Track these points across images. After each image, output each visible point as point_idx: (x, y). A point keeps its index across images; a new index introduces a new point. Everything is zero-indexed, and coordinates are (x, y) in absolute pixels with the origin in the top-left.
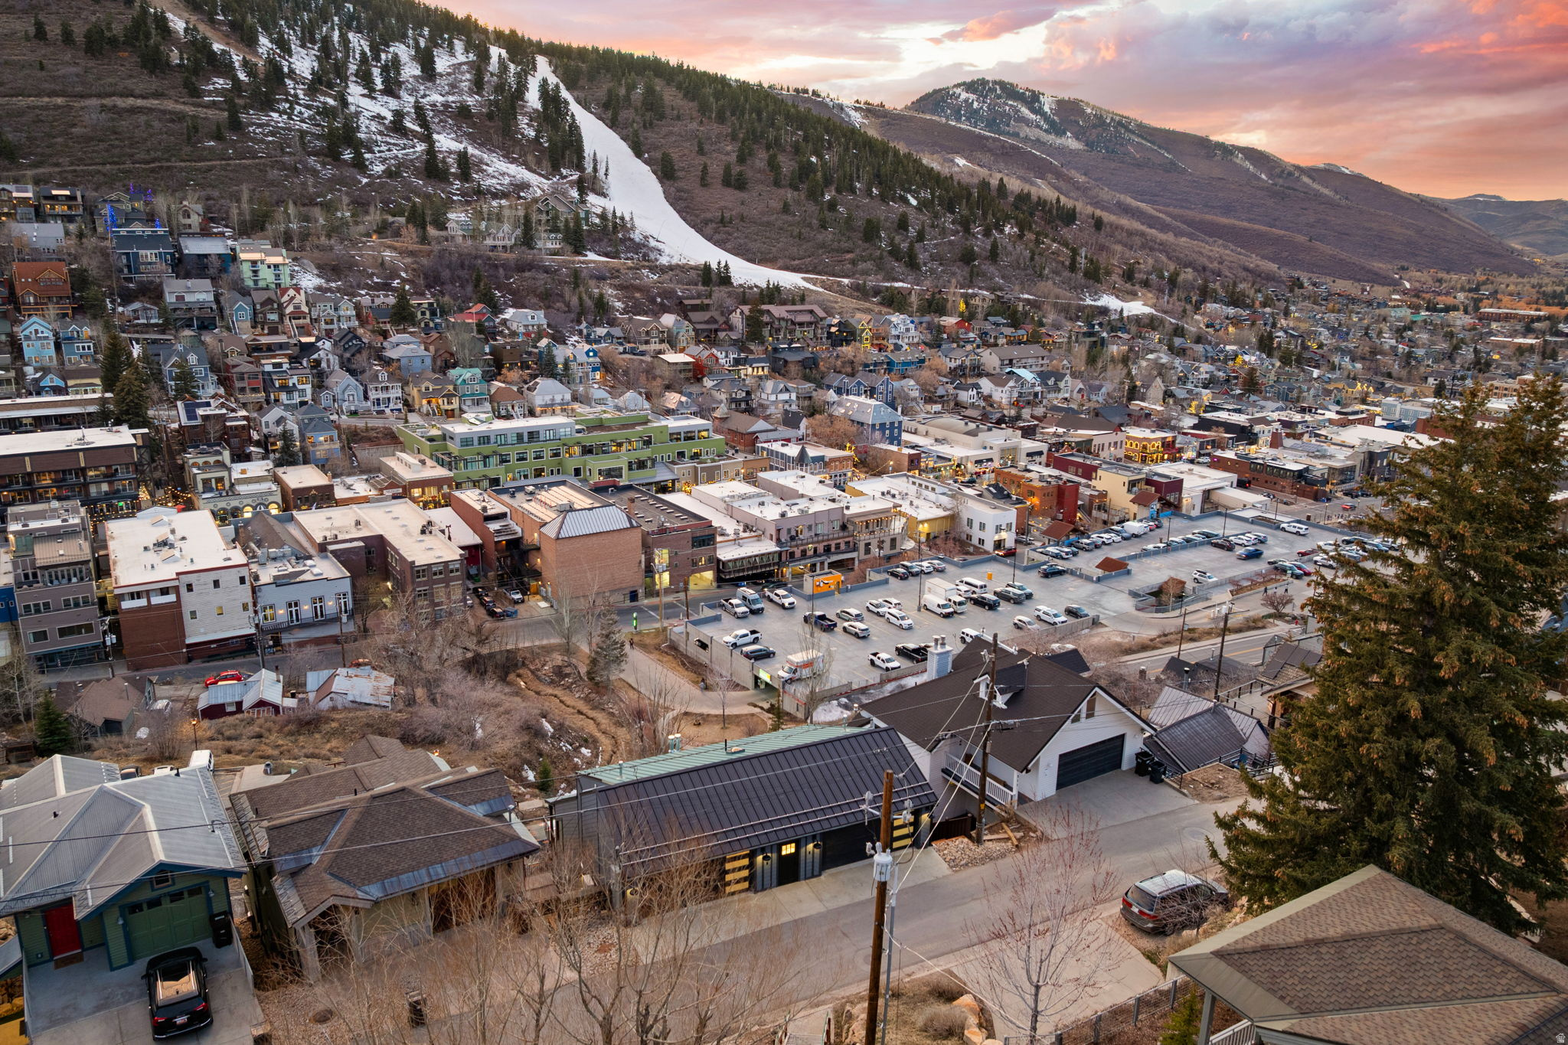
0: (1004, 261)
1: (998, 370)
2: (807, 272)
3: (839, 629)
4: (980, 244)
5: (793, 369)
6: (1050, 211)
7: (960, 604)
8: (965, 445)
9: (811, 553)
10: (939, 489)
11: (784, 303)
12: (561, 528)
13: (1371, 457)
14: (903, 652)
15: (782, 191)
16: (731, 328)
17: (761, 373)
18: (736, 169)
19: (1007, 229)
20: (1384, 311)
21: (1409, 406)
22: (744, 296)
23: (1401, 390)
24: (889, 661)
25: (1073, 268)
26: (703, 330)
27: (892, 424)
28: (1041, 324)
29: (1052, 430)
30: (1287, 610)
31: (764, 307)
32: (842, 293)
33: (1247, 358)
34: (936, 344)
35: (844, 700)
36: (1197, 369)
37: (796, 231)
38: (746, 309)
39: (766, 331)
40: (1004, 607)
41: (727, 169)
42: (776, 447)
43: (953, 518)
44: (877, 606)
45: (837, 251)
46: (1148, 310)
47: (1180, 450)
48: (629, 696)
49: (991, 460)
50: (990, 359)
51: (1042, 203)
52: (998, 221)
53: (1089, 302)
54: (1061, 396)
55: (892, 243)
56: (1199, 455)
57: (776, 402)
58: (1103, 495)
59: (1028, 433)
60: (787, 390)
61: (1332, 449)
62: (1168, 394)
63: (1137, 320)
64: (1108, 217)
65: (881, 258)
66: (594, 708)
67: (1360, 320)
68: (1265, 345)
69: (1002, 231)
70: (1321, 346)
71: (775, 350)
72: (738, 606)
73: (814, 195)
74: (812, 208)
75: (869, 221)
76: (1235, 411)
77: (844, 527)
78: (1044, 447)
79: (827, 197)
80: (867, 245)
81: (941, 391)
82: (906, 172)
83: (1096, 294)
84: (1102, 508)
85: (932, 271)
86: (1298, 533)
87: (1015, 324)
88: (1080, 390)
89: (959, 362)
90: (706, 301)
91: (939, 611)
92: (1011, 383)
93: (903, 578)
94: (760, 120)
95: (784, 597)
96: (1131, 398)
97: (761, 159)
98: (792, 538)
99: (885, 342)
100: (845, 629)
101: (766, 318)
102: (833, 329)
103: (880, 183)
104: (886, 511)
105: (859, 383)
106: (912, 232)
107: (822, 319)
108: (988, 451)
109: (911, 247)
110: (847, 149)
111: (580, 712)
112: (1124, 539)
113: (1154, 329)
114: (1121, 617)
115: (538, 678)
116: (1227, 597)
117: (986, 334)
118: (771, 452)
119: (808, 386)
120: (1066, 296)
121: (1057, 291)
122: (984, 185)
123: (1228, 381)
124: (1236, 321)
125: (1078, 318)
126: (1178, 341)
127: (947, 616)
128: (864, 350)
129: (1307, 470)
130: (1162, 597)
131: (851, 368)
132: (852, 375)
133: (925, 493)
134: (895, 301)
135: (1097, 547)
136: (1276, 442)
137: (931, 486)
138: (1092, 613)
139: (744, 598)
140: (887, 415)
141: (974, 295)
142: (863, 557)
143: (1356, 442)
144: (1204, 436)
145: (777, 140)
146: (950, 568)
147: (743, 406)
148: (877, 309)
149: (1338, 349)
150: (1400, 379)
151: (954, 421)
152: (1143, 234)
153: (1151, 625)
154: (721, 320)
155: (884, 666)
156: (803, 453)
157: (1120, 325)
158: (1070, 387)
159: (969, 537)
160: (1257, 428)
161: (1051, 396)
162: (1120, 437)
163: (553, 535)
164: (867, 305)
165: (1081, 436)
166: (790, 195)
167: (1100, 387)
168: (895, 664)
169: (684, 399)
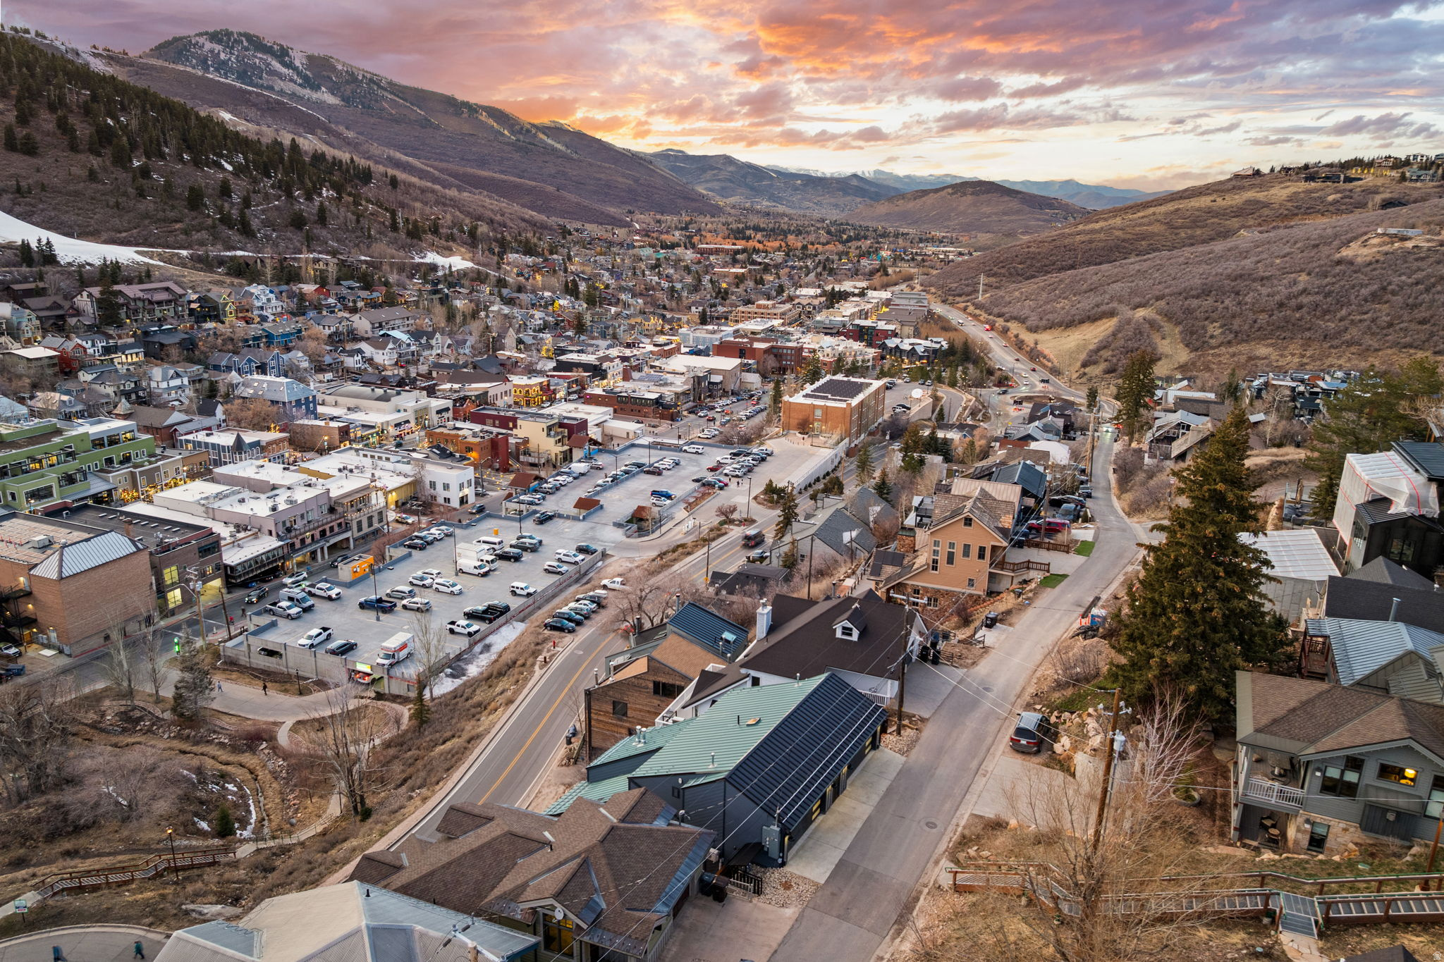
0: (332, 224)
1: (370, 334)
2: (137, 245)
3: (399, 608)
4: (308, 209)
5: (174, 352)
6: (348, 171)
7: (492, 561)
8: (379, 411)
9: (308, 541)
10: (393, 458)
11: (129, 281)
12: (61, 566)
13: (698, 380)
14: (470, 616)
15: (82, 157)
16: (78, 312)
17: (135, 359)
18: (20, 132)
19: (324, 192)
20: (636, 251)
21: (698, 334)
22: (82, 277)
23: (679, 319)
24: (468, 626)
25: (394, 227)
26: (48, 318)
27: (307, 399)
28: (386, 284)
29: (448, 386)
30: (735, 516)
31: (116, 288)
32: (184, 266)
33: (562, 302)
34: (300, 311)
35: (449, 671)
36: (532, 316)
37: (112, 201)
38: (96, 291)
39: (123, 312)
40: (527, 557)
41: (9, 132)
42: (201, 437)
43: (416, 483)
44: (422, 579)
45: (164, 221)
46: (469, 265)
47: (554, 392)
48: (224, 722)
49: (408, 422)
50: (362, 323)
51: (337, 163)
52: (315, 186)
53: (417, 260)
54: (434, 352)
55: (220, 210)
56: (569, 394)
57: (169, 389)
58: (526, 441)
59: (431, 391)
60: (178, 375)
61: (670, 378)
62: (520, 341)
63: (464, 274)
64: (401, 176)
65: (214, 227)
66: (196, 743)
67: (623, 260)
68: (571, 290)
69: (320, 195)
70: (607, 287)
71: (146, 333)
72: (289, 608)
73: (121, 160)
74: (122, 175)
75: (192, 189)
76: (579, 352)
77: (332, 510)
78: (449, 403)
79: (136, 164)
80: (194, 214)
81: (328, 359)
82: (214, 136)
83: (421, 251)
84: (527, 453)
85: (266, 236)
86: (697, 453)
87: (368, 286)
88: (449, 346)
89: (333, 329)
90: (41, 285)
91: (476, 572)
92: (391, 346)
93: (422, 548)
94: (33, 75)
95: (329, 589)
96: (495, 350)
97: (46, 121)
98: (289, 530)
99: (249, 314)
100: (405, 607)
101: (121, 300)
102: (194, 306)
103: (189, 147)
104: (366, 488)
105: (250, 361)
106: (236, 199)
107: (181, 296)
108: (402, 414)
109: (242, 215)
110: (144, 112)
111: (184, 752)
112: (575, 478)
113: (483, 282)
114: (619, 546)
115: (102, 730)
116: (685, 514)
117: (344, 298)
118: (197, 444)
119: (196, 368)
120: (399, 256)
121: (389, 251)
122: (277, 144)
123: (557, 324)
124: (536, 269)
125: (413, 276)
126: (505, 292)
127: (485, 575)
128: (232, 325)
129: (661, 397)
130: (639, 522)
131: (234, 345)
132: (236, 352)
133: (381, 463)
134: (244, 271)
135: (558, 489)
136: (626, 377)
137: (384, 456)
138: (600, 549)
139: (291, 599)
140: (299, 391)
141: (319, 260)
142: (357, 535)
143: (684, 370)
144: (568, 377)
145: (61, 99)
146: (458, 532)
147: (133, 397)
148: (228, 280)
149: (622, 289)
150: (672, 310)
151: (356, 388)
152: (433, 191)
153: (646, 549)
154: (66, 305)
155: (465, 632)
156: (239, 439)
157: (454, 280)
158: (440, 342)
159: (434, 498)
160: (605, 365)
161: (426, 353)
162: (508, 386)
163: (55, 576)
164: (217, 277)
165: (476, 389)
166: (95, 162)
167: (465, 342)
168: (475, 628)
169: (65, 398)
